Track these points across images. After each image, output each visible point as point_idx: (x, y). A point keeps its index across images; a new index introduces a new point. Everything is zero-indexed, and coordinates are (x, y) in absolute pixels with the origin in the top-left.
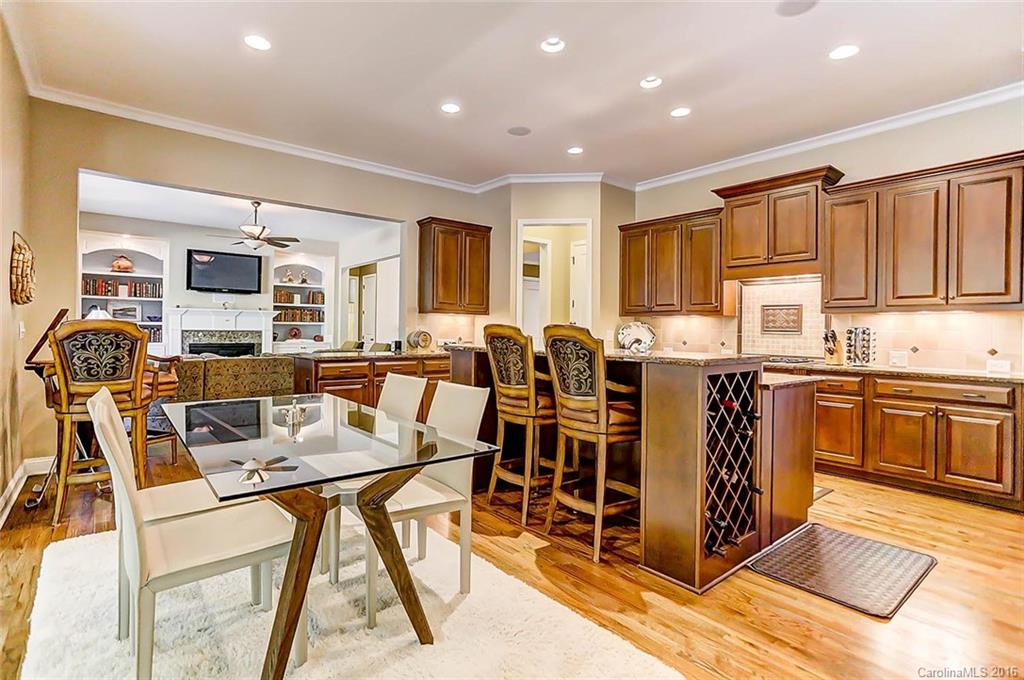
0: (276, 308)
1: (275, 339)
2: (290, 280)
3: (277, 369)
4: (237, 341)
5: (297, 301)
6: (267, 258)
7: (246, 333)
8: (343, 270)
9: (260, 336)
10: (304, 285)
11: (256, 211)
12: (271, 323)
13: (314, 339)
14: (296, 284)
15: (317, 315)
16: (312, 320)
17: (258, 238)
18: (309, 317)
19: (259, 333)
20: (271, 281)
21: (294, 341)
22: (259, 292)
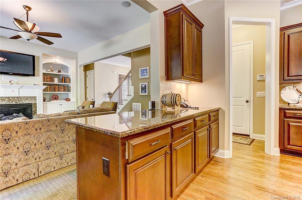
0: (44, 84)
1: (44, 100)
2: (52, 71)
3: (51, 128)
4: (21, 102)
5: (56, 81)
6: (38, 57)
7: (27, 98)
8: (80, 66)
9: (35, 100)
10: (59, 73)
11: (27, 13)
12: (41, 92)
13: (66, 100)
14: (55, 72)
15: (67, 89)
16: (64, 91)
17: (30, 32)
18: (63, 89)
19: (35, 98)
20: (41, 70)
21: (55, 101)
22: (34, 75)
